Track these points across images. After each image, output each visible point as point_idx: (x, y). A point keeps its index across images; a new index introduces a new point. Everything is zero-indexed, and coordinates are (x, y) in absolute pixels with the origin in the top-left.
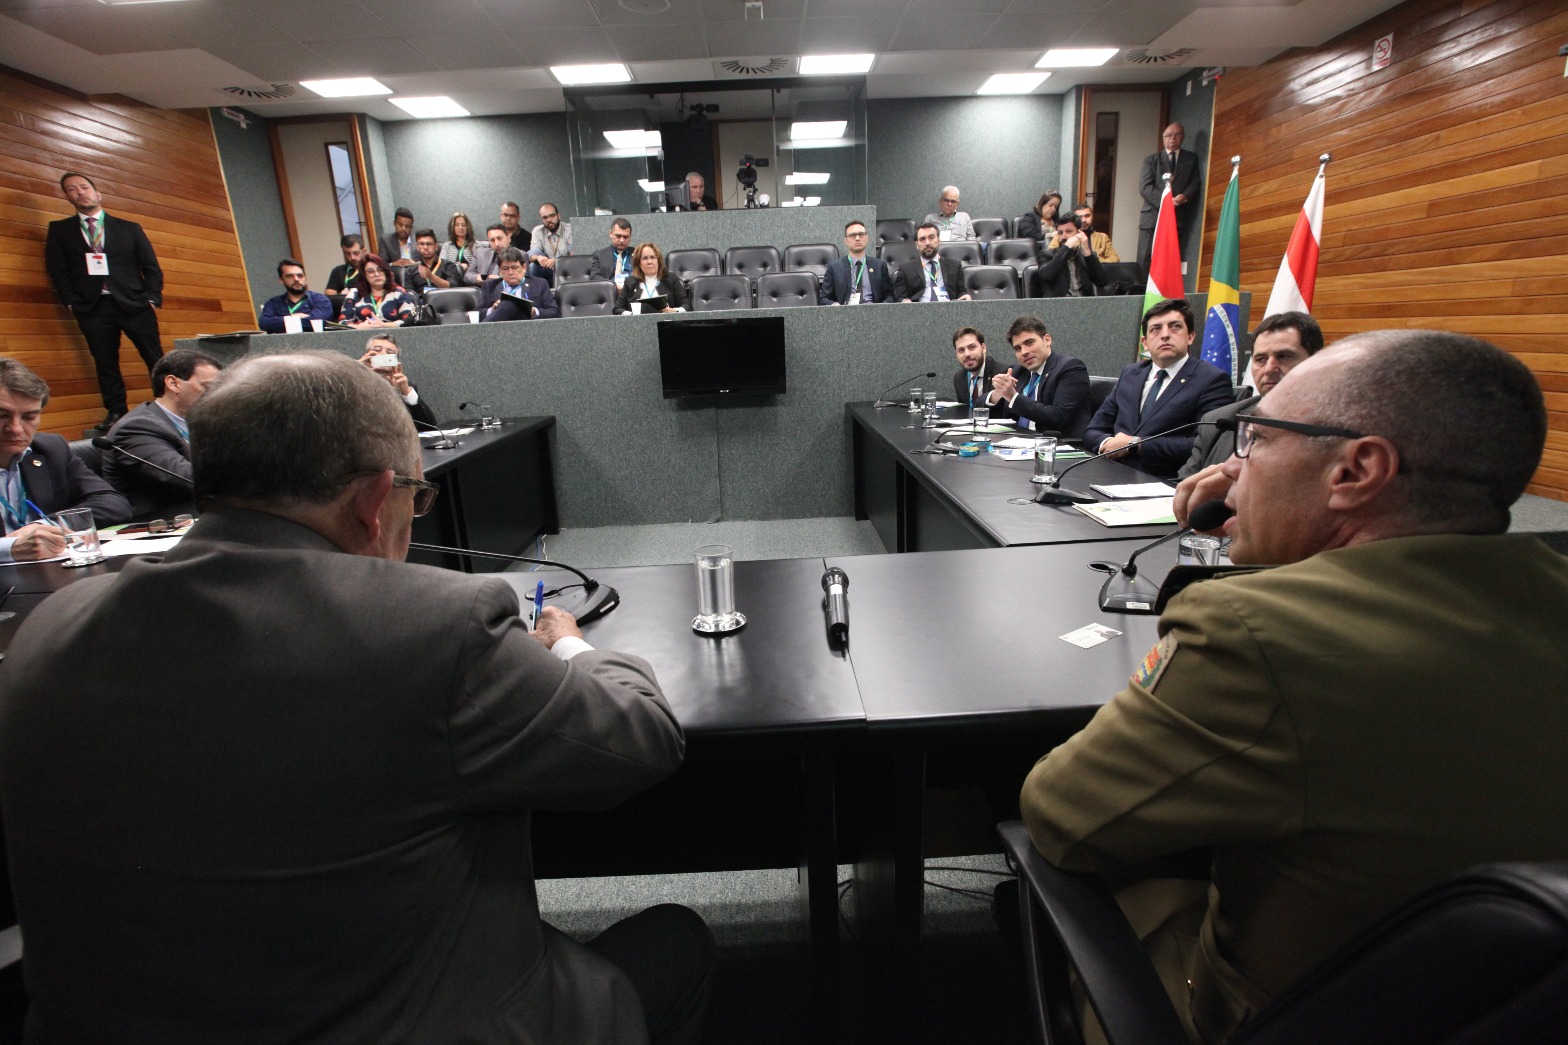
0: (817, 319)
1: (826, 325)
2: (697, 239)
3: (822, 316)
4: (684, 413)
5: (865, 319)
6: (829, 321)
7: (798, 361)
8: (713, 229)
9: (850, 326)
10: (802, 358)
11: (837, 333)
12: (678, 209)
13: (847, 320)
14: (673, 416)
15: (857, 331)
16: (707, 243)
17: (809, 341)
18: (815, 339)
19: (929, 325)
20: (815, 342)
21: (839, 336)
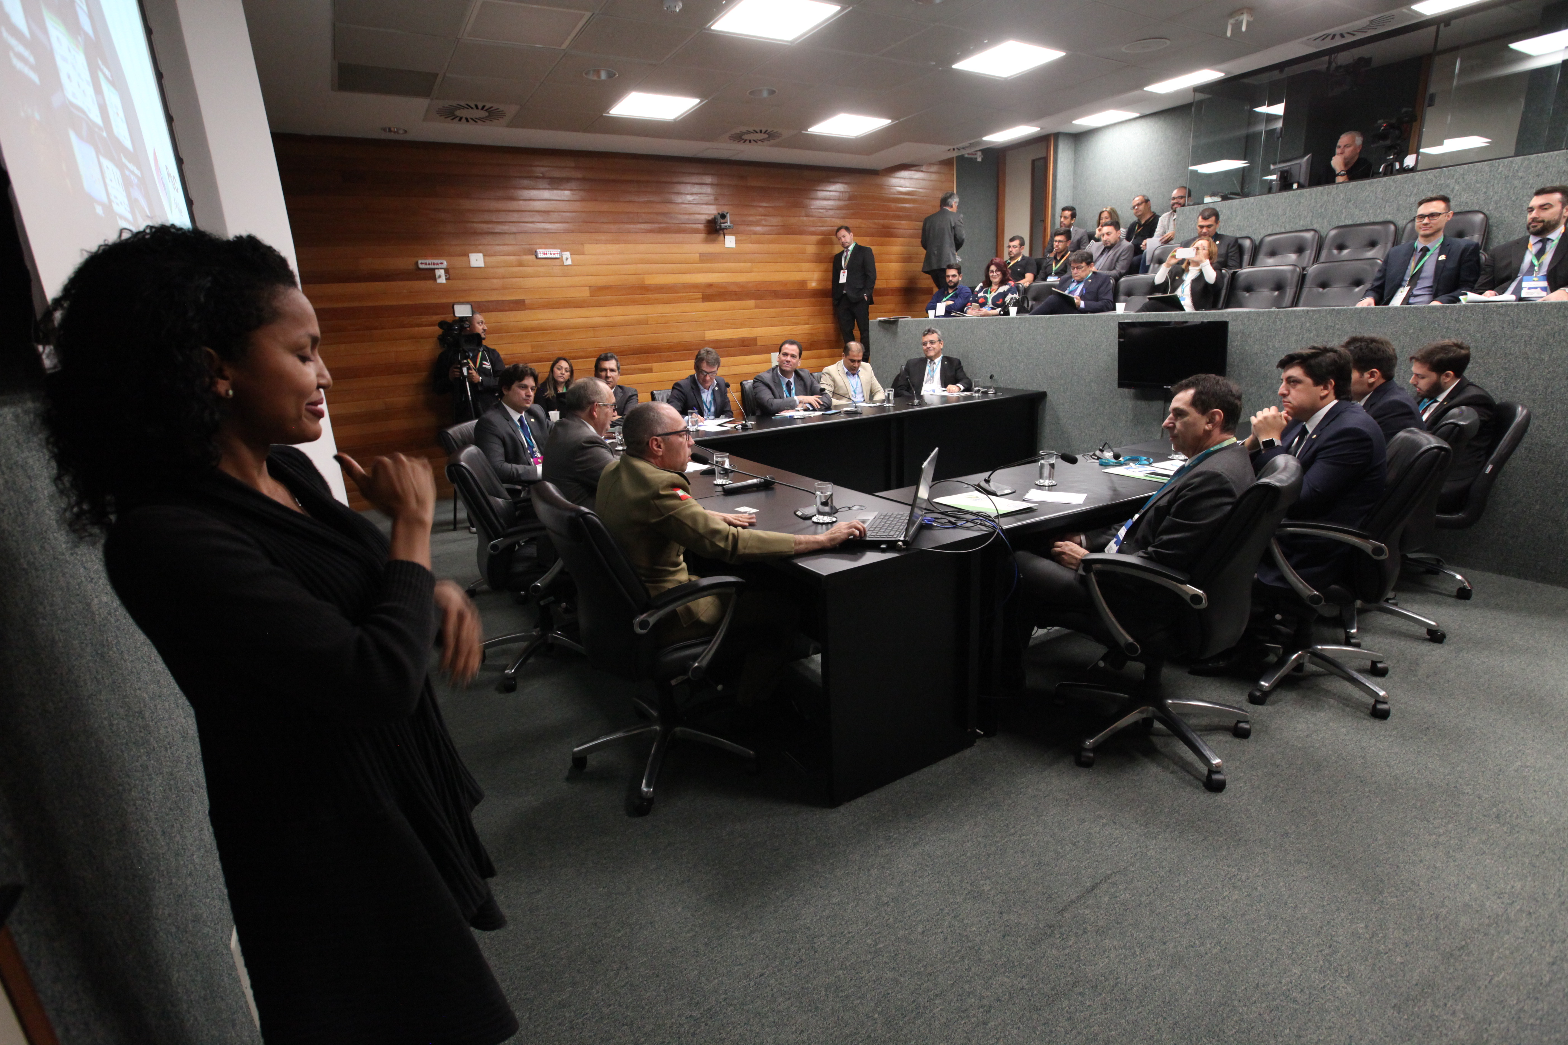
0: (1275, 322)
1: (1283, 329)
2: (1300, 219)
3: (1280, 319)
4: (1139, 403)
5: (1330, 324)
6: (1288, 325)
7: (1248, 365)
8: (1321, 207)
9: (1309, 331)
10: (1253, 362)
11: (1295, 337)
12: (1295, 186)
13: (1308, 325)
14: (1130, 403)
15: (1318, 337)
16: (1311, 222)
17: (1262, 345)
18: (1269, 343)
19: (1414, 333)
20: (1268, 346)
21: (1297, 341)
